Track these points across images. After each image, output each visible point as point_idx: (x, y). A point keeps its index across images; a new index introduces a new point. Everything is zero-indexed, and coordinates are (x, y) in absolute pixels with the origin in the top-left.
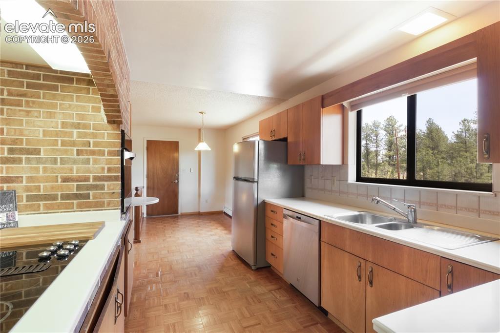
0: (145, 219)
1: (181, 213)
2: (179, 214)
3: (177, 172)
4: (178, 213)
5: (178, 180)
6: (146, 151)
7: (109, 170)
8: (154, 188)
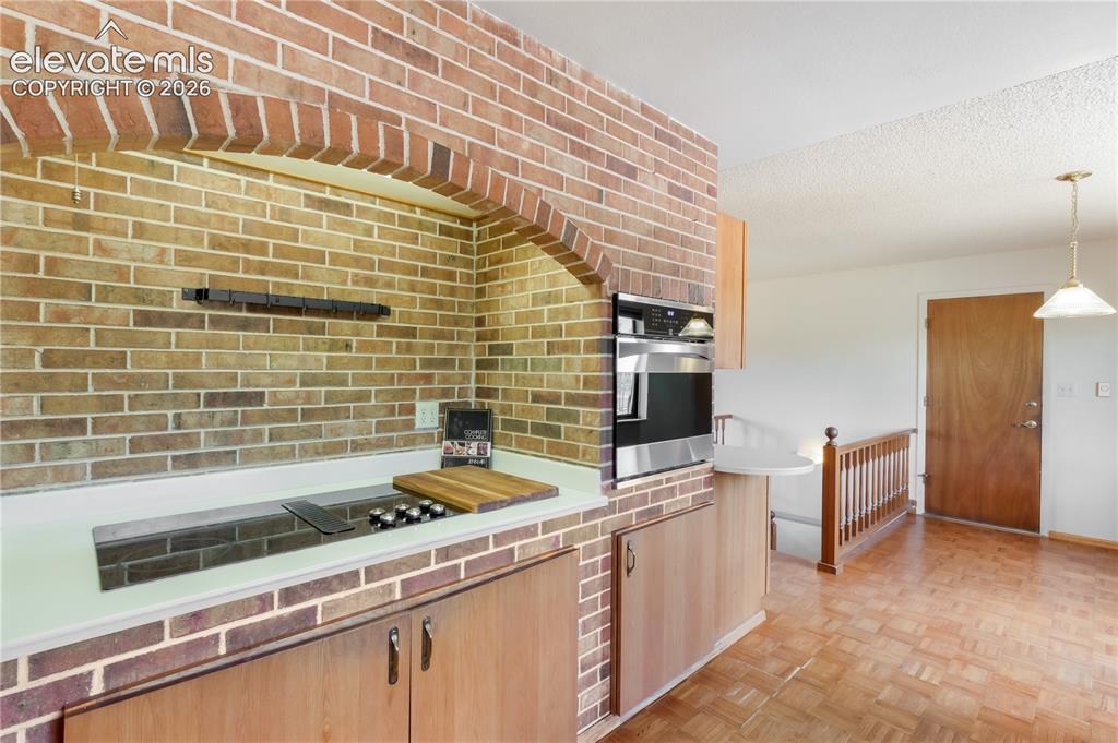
0: (920, 522)
1: (1050, 533)
2: (1044, 532)
3: (1038, 393)
4: (1036, 528)
5: (1039, 418)
6: (925, 331)
7: (587, 382)
8: (948, 437)
